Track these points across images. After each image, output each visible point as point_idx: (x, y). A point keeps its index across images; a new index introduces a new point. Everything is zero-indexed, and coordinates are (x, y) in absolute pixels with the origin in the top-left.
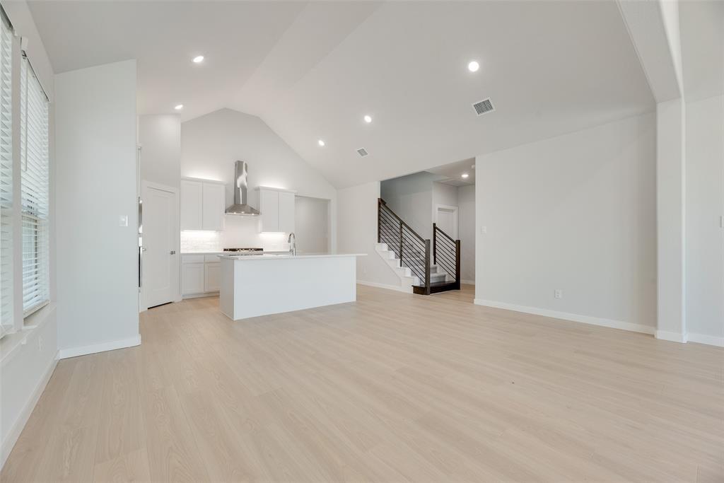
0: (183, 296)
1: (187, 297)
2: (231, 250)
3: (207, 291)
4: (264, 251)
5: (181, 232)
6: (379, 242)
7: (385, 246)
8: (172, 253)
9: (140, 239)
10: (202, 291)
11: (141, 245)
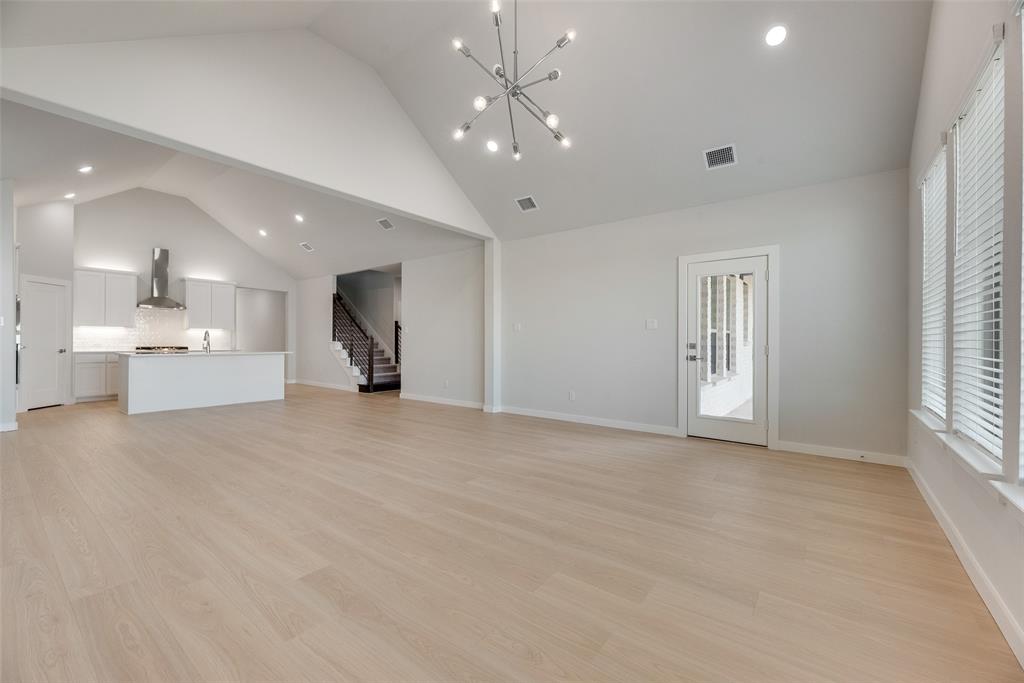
0: (78, 398)
1: (80, 401)
2: (143, 348)
3: (109, 393)
4: (190, 349)
5: (74, 328)
6: (334, 340)
7: (338, 345)
8: (61, 351)
9: (18, 337)
10: (103, 393)
11: (18, 342)
